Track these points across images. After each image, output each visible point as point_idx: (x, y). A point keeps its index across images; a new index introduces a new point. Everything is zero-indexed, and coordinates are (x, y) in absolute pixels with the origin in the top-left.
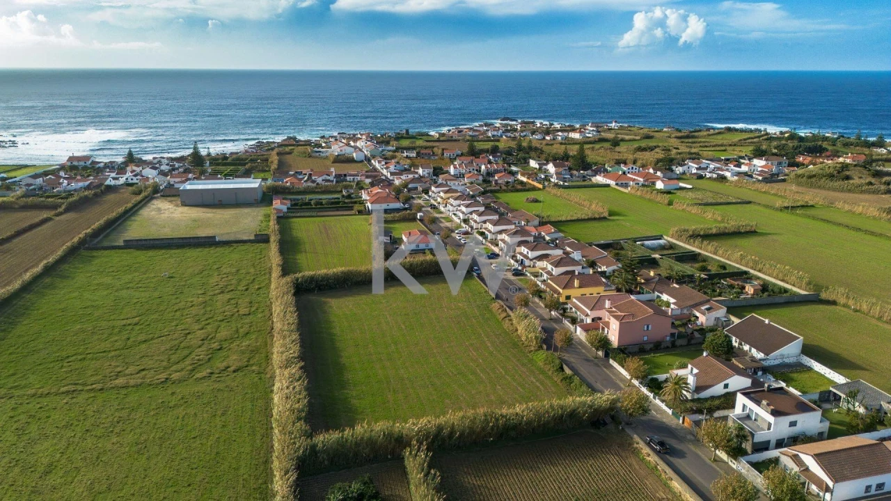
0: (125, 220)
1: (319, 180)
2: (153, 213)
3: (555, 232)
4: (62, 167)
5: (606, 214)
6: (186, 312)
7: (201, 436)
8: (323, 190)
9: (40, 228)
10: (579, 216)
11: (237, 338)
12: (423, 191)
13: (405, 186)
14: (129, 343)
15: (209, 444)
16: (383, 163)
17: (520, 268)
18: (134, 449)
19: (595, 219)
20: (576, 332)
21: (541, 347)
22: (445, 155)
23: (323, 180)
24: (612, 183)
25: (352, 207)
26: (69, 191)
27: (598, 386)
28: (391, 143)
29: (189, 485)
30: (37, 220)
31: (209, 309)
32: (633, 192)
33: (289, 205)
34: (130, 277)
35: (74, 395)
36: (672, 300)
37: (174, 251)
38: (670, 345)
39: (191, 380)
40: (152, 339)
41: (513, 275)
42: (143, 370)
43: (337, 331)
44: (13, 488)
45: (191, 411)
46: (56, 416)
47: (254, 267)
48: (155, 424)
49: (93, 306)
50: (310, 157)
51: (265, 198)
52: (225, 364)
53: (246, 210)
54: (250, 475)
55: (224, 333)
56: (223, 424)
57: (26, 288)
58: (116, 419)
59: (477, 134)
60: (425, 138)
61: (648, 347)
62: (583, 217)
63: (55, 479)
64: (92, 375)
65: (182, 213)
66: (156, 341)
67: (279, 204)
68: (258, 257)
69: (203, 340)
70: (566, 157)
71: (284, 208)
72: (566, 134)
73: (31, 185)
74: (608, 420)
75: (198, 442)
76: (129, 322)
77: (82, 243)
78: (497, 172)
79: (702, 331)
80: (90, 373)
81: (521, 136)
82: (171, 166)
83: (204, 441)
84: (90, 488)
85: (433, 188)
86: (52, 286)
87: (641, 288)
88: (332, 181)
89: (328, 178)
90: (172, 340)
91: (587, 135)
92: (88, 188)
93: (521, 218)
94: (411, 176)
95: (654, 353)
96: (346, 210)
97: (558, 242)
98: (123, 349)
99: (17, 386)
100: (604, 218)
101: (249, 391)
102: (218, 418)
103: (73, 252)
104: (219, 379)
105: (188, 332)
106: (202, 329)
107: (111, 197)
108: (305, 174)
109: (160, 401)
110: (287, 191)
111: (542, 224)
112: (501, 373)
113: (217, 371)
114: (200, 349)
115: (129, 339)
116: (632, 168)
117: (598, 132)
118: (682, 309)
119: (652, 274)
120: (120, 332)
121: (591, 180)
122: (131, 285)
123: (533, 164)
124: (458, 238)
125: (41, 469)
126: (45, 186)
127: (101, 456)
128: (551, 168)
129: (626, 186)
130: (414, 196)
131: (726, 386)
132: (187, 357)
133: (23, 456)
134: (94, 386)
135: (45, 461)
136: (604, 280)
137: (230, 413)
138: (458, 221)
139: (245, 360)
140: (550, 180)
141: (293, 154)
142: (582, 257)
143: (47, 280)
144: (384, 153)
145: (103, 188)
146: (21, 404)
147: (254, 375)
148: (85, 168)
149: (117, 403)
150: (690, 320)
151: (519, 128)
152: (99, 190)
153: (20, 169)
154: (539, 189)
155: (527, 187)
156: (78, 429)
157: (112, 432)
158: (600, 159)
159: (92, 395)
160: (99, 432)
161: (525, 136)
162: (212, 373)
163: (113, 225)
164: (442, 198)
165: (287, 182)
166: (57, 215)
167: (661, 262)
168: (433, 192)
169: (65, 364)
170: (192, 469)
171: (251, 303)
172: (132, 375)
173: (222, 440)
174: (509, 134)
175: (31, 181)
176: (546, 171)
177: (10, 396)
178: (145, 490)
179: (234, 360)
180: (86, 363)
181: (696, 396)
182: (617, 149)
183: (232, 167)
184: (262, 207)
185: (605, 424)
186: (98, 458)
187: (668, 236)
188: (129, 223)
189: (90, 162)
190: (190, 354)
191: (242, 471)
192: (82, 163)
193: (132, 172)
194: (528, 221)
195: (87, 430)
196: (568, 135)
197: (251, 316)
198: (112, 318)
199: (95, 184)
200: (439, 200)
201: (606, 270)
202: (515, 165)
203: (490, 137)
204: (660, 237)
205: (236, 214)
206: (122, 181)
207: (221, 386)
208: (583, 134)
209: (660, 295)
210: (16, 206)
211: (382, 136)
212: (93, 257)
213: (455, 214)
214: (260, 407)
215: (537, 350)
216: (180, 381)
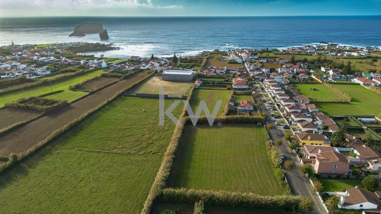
0: (141, 85)
1: (218, 72)
2: (152, 82)
3: (315, 108)
4: (129, 60)
5: (349, 101)
6: (146, 126)
7: (131, 178)
8: (218, 77)
9: (113, 85)
10: (333, 101)
11: (160, 140)
12: (261, 80)
13: (254, 77)
14: (124, 136)
15: (133, 182)
16: (249, 65)
17: (289, 125)
18: (109, 178)
19: (342, 103)
20: (300, 162)
21: (279, 166)
22: (280, 62)
23: (220, 72)
24: (362, 83)
25: (226, 86)
26: (127, 71)
27: (298, 191)
28: (258, 54)
29: (120, 196)
30: (113, 82)
31: (154, 126)
32: (371, 89)
33: (201, 83)
34: (134, 109)
35: (99, 154)
36: (359, 154)
37: (152, 100)
38: (346, 177)
39: (137, 155)
40: (131, 135)
41: (284, 128)
42: (124, 147)
43: (196, 143)
44: (70, 184)
45: (132, 167)
46: (91, 160)
47: (177, 110)
48: (119, 170)
49: (118, 119)
50: (220, 60)
51: (193, 79)
52: (150, 150)
53: (185, 84)
54: (141, 198)
55: (155, 137)
56: (141, 174)
57: (100, 109)
58: (108, 165)
59: (302, 51)
60: (275, 52)
61: (333, 176)
62: (335, 101)
63: (82, 184)
64: (107, 147)
65: (161, 83)
66: (132, 136)
67: (197, 83)
68: (181, 106)
69: (147, 139)
70: (341, 67)
71: (199, 85)
72: (350, 53)
73: (116, 67)
74: (293, 209)
75: (130, 180)
76: (126, 127)
77: (123, 93)
78: (301, 72)
79: (368, 173)
80: (107, 145)
81: (324, 53)
82: (166, 62)
83: (132, 180)
84: (91, 190)
85: (265, 80)
86: (108, 110)
87: (345, 144)
88: (223, 73)
89: (222, 71)
90: (137, 137)
91: (362, 54)
92: (133, 70)
93: (301, 99)
94: (258, 73)
95: (334, 180)
96: (224, 87)
97: (314, 113)
98: (121, 138)
99: (84, 147)
100: (348, 103)
101: (155, 163)
102: (140, 172)
103: (119, 96)
104: (146, 156)
105: (144, 134)
106: (149, 134)
107: (141, 74)
108: (214, 69)
109: (124, 161)
110: (203, 76)
111: (311, 103)
112: (256, 175)
113: (147, 153)
114: (145, 142)
115: (124, 134)
116: (377, 75)
117: (369, 52)
118: (361, 159)
119: (354, 138)
120: (122, 131)
121: (351, 80)
122: (132, 112)
123: (323, 69)
124: (267, 106)
125: (80, 179)
126: (121, 68)
127: (99, 178)
128: (331, 72)
129: (368, 85)
130: (256, 82)
131: (361, 206)
132: (139, 145)
133: (77, 173)
134: (106, 151)
135: (82, 176)
136: (326, 137)
137: (144, 170)
138: (271, 97)
139: (158, 150)
140: (328, 79)
141: (214, 59)
142: (322, 123)
143: (108, 107)
144: (251, 60)
145: (139, 70)
146: (83, 154)
147: (159, 157)
148: (136, 61)
149: (111, 159)
150: (364, 166)
151: (326, 48)
152: (137, 71)
153: (116, 60)
154: (320, 83)
155: (314, 82)
156: (96, 167)
157: (105, 170)
158: (361, 69)
159: (104, 154)
160: (101, 169)
161: (327, 53)
162: (145, 153)
163: (136, 86)
164: (267, 85)
165: (205, 72)
166: (120, 80)
167: (366, 131)
168: (265, 81)
169: (101, 141)
170: (123, 190)
171: (170, 125)
172: (119, 149)
173: (137, 181)
174: (318, 52)
175: (116, 66)
176: (329, 73)
177: (81, 150)
178: (106, 195)
179: (154, 149)
180: (107, 141)
181: (343, 207)
182: (375, 63)
183: (187, 64)
184: (191, 83)
185: (291, 210)
186: (97, 179)
187: (378, 117)
188: (142, 86)
189: (138, 59)
190: (141, 144)
191: (139, 195)
192: (135, 59)
193: (151, 64)
194: (303, 101)
195: (98, 168)
196: (351, 54)
197: (168, 131)
198: (122, 125)
199: (137, 68)
200: (266, 86)
201: (332, 132)
202: (313, 69)
203: (308, 53)
204: (373, 117)
205: (180, 85)
206: (146, 68)
207: (146, 159)
208: (359, 54)
209: (354, 150)
210: (109, 76)
211: (255, 51)
212: (125, 99)
213: (270, 94)
214: (156, 170)
215: (277, 168)
216: (133, 154)
